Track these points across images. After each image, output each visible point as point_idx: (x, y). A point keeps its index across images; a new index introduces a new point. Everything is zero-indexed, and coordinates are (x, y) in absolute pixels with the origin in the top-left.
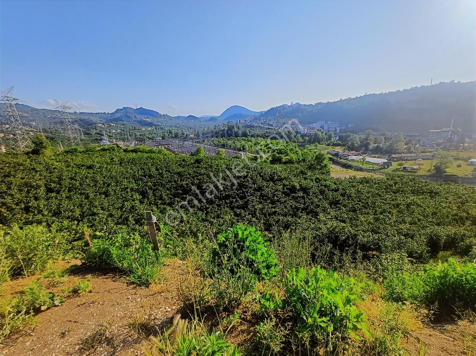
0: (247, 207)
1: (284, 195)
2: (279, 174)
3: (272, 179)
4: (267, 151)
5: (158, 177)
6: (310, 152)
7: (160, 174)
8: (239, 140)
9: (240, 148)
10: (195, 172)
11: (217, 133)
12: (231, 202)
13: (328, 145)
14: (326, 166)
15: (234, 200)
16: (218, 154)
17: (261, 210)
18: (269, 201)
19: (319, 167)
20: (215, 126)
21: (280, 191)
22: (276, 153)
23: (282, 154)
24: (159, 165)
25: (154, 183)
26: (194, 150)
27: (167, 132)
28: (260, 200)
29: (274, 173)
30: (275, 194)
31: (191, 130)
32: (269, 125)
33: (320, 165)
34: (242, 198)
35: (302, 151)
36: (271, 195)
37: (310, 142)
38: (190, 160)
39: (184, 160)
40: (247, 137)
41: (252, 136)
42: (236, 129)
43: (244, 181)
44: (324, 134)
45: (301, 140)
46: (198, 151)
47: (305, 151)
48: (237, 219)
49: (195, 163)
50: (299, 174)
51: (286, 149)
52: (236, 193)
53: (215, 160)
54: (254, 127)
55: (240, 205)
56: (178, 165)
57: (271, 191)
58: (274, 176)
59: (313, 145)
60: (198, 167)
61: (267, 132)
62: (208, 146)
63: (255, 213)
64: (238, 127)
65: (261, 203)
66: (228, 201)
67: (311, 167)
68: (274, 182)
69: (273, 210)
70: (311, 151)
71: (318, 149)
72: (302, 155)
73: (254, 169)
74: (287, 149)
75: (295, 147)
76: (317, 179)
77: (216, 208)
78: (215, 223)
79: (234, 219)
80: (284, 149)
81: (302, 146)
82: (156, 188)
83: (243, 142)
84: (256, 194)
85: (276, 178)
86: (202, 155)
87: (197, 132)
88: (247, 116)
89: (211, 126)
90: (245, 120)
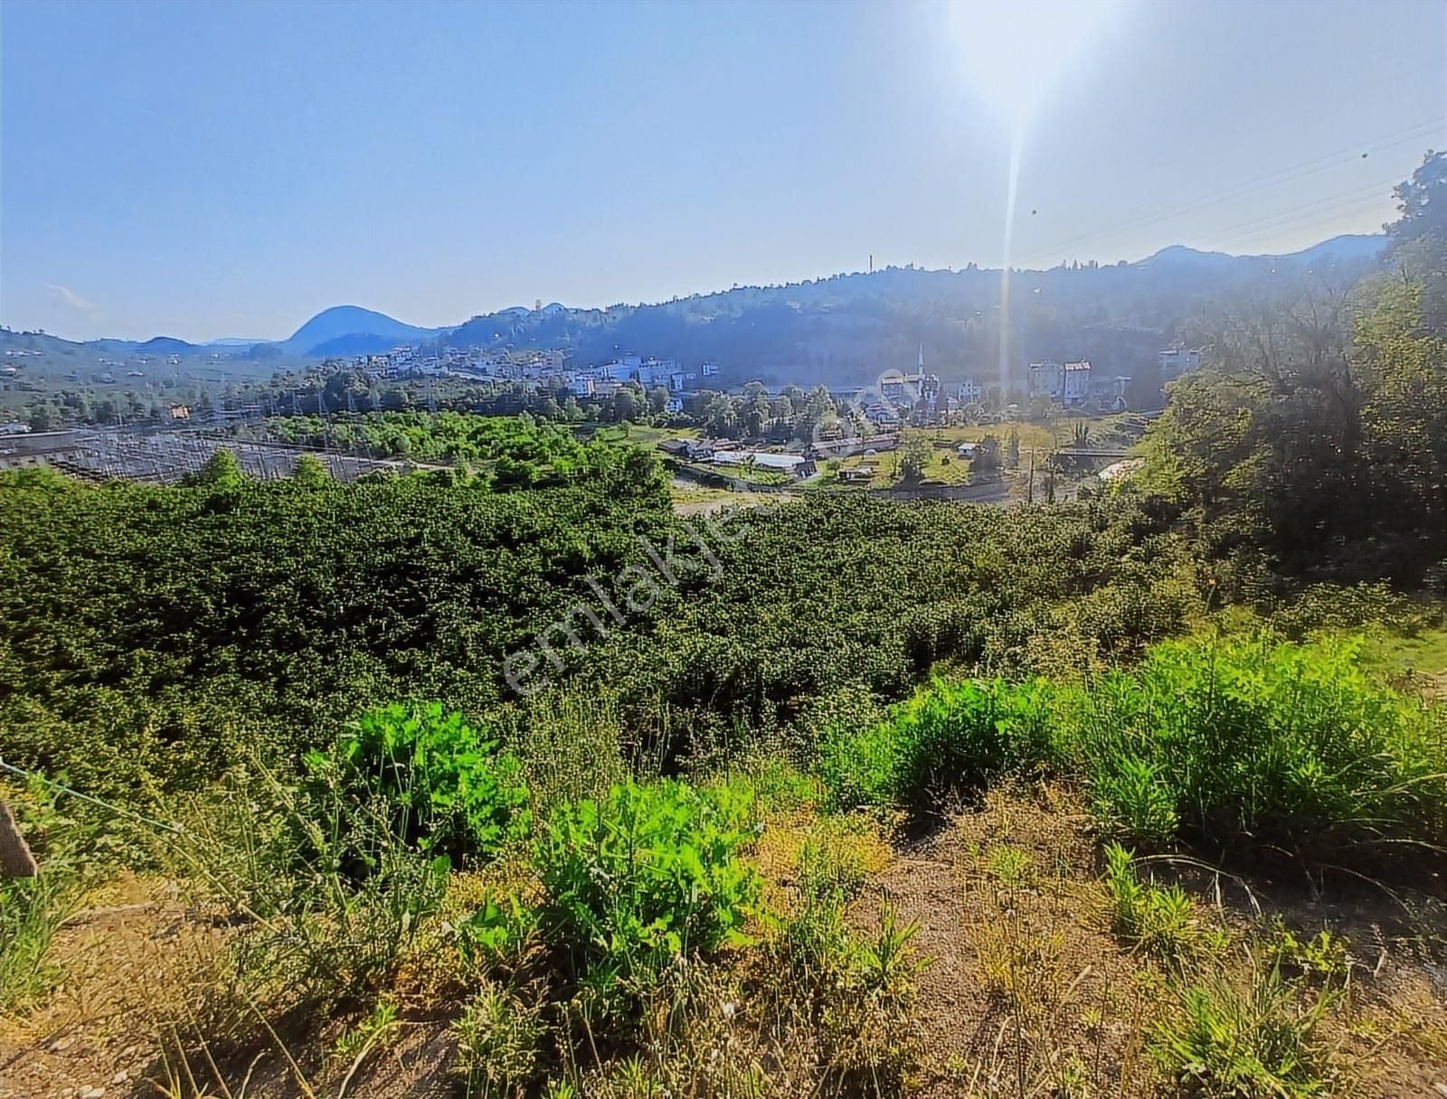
0: (433, 638)
1: (548, 584)
2: (526, 519)
3: (505, 539)
4: (477, 451)
5: (33, 581)
6: (610, 447)
7: (41, 569)
8: (375, 422)
9: (383, 447)
10: (209, 543)
11: (284, 400)
12: (373, 631)
13: (658, 425)
14: (658, 484)
15: (384, 622)
16: (298, 472)
17: (481, 638)
18: (506, 607)
19: (640, 490)
20: (275, 376)
21: (533, 571)
22: (509, 455)
23: (526, 457)
24: (32, 532)
25: (15, 606)
26: (193, 465)
27: (56, 403)
28: (475, 608)
29: (508, 519)
30: (522, 585)
31: (172, 392)
32: (473, 369)
33: (643, 485)
34: (409, 612)
35: (585, 446)
36: (507, 589)
37: (609, 418)
38: (182, 502)
39: (153, 506)
40: (404, 412)
41: (420, 407)
42: (359, 387)
43: (412, 556)
44: (642, 396)
45: (579, 413)
46: (215, 468)
47: (596, 444)
48: (400, 684)
49: (204, 513)
50: (587, 514)
51: (537, 444)
52: (387, 598)
53: (290, 492)
54: (422, 376)
55: (407, 634)
56: (129, 527)
57: (505, 576)
58: (511, 530)
59: (616, 427)
60: (224, 525)
61: (469, 393)
62: (256, 448)
63: (462, 650)
64: (366, 377)
65: (477, 617)
66: (361, 629)
67: (617, 492)
68: (512, 545)
69: (521, 632)
70: (613, 444)
71: (631, 439)
72: (589, 459)
73: (441, 512)
74: (541, 444)
75: (565, 436)
76: (638, 523)
77: (313, 660)
78: (318, 712)
79: (389, 684)
80: (531, 444)
81: (585, 430)
82: (26, 624)
83: (390, 427)
84: (458, 592)
85: (516, 534)
86: (231, 481)
87: (198, 399)
88: (391, 343)
89: (261, 376)
90: (388, 356)
